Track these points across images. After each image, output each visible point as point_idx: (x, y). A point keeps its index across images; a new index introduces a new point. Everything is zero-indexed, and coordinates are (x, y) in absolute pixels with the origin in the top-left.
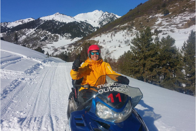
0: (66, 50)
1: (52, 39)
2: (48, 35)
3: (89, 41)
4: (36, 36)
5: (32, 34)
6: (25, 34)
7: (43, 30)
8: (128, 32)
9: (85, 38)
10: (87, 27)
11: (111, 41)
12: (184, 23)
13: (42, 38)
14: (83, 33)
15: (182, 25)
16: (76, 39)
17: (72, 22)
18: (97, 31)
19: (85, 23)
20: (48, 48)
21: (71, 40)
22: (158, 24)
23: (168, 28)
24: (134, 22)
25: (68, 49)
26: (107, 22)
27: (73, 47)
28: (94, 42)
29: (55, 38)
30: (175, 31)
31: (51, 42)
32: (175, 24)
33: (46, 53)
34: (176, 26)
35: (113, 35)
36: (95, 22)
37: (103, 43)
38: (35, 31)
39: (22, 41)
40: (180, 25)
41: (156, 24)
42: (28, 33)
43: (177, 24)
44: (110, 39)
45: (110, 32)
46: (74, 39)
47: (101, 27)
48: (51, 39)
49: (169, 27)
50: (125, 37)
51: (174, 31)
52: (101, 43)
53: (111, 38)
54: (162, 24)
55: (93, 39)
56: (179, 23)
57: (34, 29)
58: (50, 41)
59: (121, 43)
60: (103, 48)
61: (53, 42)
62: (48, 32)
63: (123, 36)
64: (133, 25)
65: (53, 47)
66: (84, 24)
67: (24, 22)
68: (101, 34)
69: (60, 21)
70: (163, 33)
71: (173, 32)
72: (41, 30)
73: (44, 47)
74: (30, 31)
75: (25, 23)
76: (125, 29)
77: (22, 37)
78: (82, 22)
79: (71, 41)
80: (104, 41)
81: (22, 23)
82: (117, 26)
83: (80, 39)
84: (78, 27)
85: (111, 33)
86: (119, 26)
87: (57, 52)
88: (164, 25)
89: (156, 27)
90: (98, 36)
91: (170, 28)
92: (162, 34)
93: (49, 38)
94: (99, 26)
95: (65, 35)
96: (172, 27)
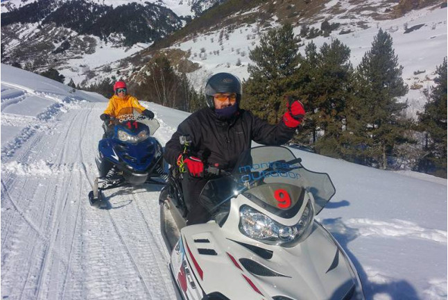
0: (114, 73)
1: (81, 46)
2: (70, 38)
3: (167, 52)
4: (43, 41)
5: (32, 35)
6: (16, 37)
7: (57, 26)
8: (261, 29)
9: (159, 43)
10: (163, 18)
11: (220, 51)
12: (392, 6)
13: (57, 45)
14: (154, 31)
15: (387, 11)
16: (138, 48)
17: (126, 4)
18: (186, 26)
19: (159, 6)
20: (73, 70)
21: (125, 48)
22: (332, 8)
23: (354, 18)
24: (275, 3)
25: (118, 73)
26: (211, 2)
27: (131, 66)
28: (180, 53)
29: (88, 44)
30: (369, 25)
31: (80, 55)
32: (369, 8)
33: (69, 82)
34: (371, 12)
35: (224, 37)
36: (181, 3)
37: (200, 55)
38: (39, 27)
39: (11, 52)
40: (382, 11)
41: (327, 8)
42: (24, 33)
43: (375, 9)
44: (216, 46)
45: (217, 28)
46: (133, 47)
47: (196, 18)
48: (79, 47)
49: (357, 16)
50: (253, 40)
51: (367, 26)
52: (196, 56)
53: (219, 43)
54: (341, 8)
55: (177, 47)
56: (378, 7)
57: (36, 24)
58: (76, 53)
59: (243, 55)
60: (201, 67)
61: (82, 54)
62: (69, 30)
63: (248, 39)
64: (272, 10)
65: (85, 66)
66: (156, 10)
67: (12, 6)
68: (195, 34)
69: (99, 4)
70: (341, 30)
71: (365, 27)
72: (53, 26)
73: (62, 66)
74: (28, 28)
75: (16, 9)
76: (254, 22)
77: (10, 44)
78: (150, 5)
79: (126, 51)
80: (203, 51)
81: (8, 9)
82: (234, 13)
83: (146, 46)
84: (141, 16)
85: (221, 30)
86: (238, 13)
87: (93, 80)
88: (344, 11)
89: (326, 15)
90: (190, 38)
91: (358, 18)
92: (339, 31)
93: (72, 45)
94: (193, 14)
95: (110, 36)
96: (363, 15)
